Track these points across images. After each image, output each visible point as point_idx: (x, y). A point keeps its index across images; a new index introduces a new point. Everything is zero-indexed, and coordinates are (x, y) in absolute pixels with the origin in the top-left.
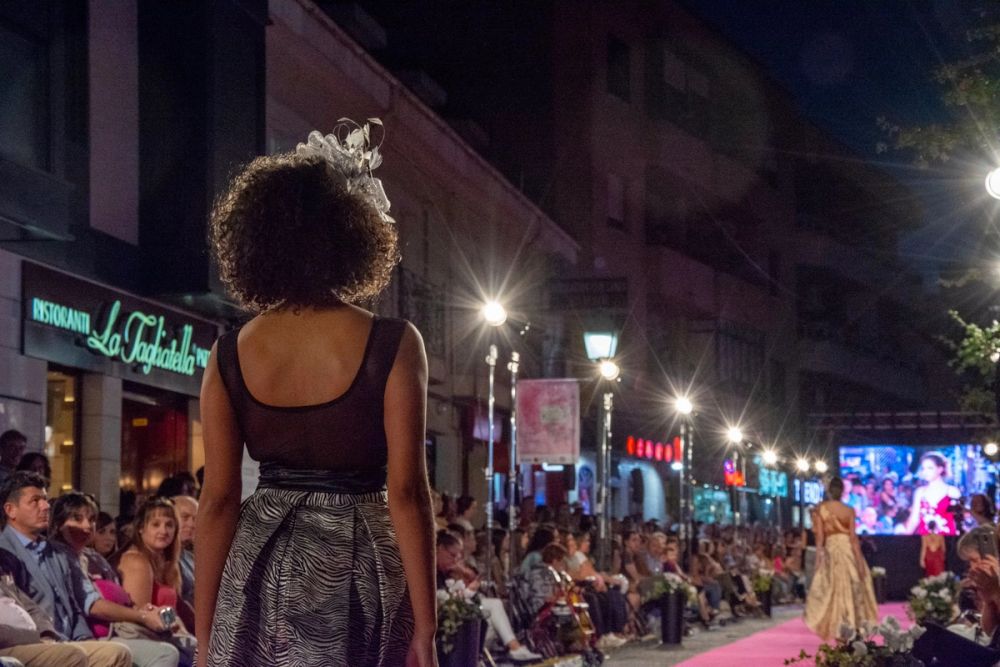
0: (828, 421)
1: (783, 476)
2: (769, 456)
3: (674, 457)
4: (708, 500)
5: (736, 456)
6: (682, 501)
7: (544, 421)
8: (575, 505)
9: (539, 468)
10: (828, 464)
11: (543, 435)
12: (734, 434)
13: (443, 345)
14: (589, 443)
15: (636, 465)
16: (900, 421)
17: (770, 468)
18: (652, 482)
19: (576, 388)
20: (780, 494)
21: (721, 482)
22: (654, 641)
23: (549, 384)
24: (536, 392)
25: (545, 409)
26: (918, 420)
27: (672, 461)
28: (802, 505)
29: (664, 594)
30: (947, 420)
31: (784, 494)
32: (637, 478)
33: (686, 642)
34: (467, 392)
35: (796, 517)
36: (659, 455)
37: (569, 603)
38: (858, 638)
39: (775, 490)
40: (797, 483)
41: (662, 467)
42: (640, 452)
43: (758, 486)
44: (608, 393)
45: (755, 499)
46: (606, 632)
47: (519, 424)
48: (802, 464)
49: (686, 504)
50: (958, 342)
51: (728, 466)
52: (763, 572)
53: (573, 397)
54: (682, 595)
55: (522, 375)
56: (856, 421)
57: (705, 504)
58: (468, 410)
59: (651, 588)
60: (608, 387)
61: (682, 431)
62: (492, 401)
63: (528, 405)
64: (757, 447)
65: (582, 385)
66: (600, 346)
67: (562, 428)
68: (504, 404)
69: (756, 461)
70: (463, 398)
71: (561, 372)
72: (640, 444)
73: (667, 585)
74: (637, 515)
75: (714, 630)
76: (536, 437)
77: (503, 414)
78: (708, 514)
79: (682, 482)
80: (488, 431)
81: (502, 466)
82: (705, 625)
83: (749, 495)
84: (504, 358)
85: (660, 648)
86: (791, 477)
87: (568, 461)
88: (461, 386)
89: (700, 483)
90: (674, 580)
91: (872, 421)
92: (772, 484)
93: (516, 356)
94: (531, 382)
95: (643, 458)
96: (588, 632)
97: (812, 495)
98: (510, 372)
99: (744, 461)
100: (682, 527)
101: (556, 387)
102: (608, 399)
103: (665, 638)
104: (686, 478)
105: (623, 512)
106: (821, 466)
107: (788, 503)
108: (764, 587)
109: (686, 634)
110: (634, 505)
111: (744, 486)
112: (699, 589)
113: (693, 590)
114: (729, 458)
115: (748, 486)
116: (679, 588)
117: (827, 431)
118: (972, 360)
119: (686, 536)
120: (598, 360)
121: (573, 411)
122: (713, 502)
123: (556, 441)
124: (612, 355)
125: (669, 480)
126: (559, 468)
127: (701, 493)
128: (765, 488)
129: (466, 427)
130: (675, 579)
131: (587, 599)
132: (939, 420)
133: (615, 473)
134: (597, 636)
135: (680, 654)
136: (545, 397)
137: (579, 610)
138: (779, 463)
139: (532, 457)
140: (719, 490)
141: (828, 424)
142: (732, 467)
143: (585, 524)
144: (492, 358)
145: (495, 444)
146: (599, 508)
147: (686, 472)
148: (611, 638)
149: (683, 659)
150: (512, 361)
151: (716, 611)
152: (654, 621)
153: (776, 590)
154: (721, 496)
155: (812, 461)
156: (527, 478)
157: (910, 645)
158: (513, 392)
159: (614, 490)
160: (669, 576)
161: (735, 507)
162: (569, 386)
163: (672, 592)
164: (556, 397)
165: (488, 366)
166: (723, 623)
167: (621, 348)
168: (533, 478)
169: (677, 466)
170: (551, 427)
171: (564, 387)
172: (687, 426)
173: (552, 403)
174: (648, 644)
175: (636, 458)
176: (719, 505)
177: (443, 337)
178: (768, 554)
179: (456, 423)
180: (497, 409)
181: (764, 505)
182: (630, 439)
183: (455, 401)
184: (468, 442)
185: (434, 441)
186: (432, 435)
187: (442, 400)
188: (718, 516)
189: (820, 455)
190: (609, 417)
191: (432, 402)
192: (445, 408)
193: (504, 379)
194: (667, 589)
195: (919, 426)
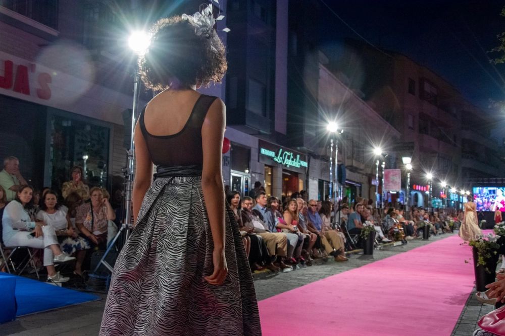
0: (470, 181)
1: (457, 195)
2: (453, 190)
3: (427, 190)
5: (444, 190)
6: (429, 202)
7: (391, 180)
8: (399, 202)
9: (389, 192)
10: (470, 192)
11: (391, 184)
12: (443, 184)
13: (364, 160)
14: (403, 186)
15: (416, 192)
16: (491, 181)
17: (454, 193)
18: (420, 196)
21: (440, 197)
22: (421, 238)
23: (392, 170)
24: (389, 172)
25: (391, 177)
28: (462, 203)
31: (457, 200)
32: (416, 195)
33: (430, 239)
34: (369, 172)
35: (461, 207)
36: (422, 189)
37: (398, 228)
38: (481, 238)
39: (455, 199)
40: (461, 197)
41: (423, 192)
42: (417, 189)
43: (450, 198)
44: (409, 173)
45: (449, 201)
46: (408, 235)
47: (384, 181)
48: (462, 192)
51: (441, 193)
52: (451, 221)
53: (399, 174)
54: (429, 226)
55: (386, 168)
56: (478, 181)
57: (435, 202)
58: (371, 177)
59: (420, 224)
60: (409, 171)
61: (429, 183)
62: (377, 175)
63: (387, 176)
64: (450, 188)
65: (401, 171)
66: (406, 160)
67: (396, 182)
68: (381, 176)
69: (449, 191)
70: (369, 174)
71: (395, 167)
72: (417, 186)
73: (424, 224)
74: (416, 206)
76: (389, 184)
77: (380, 178)
78: (436, 205)
79: (429, 197)
80: (375, 182)
81: (380, 192)
82: (435, 234)
83: (447, 200)
84: (381, 164)
85: (423, 240)
86: (459, 196)
87: (398, 191)
89: (434, 197)
91: (483, 181)
92: (454, 197)
93: (384, 163)
94: (388, 170)
95: (418, 190)
96: (403, 235)
98: (382, 167)
99: (446, 191)
100: (429, 208)
101: (394, 171)
102: (409, 175)
103: (424, 237)
104: (430, 196)
105: (412, 204)
106: (468, 193)
107: (458, 203)
108: (452, 225)
109: (430, 236)
110: (415, 203)
111: (446, 198)
112: (434, 225)
113: (432, 225)
114: (442, 191)
117: (469, 184)
120: (406, 164)
121: (399, 178)
122: (438, 202)
123: (394, 185)
124: (410, 163)
125: (425, 196)
126: (395, 193)
127: (434, 200)
128: (452, 198)
129: (370, 181)
130: (427, 222)
131: (403, 227)
132: (502, 180)
133: (410, 194)
134: (406, 236)
135: (428, 242)
136: (392, 174)
137: (401, 230)
138: (456, 192)
139: (387, 190)
142: (443, 193)
143: (402, 207)
144: (377, 164)
145: (378, 186)
146: (406, 203)
147: (430, 194)
148: (409, 237)
151: (438, 231)
152: (421, 233)
153: (455, 226)
154: (439, 200)
155: (465, 191)
156: (386, 195)
157: (496, 241)
158: (383, 173)
159: (410, 199)
160: (425, 221)
161: (443, 203)
162: (398, 171)
165: (376, 166)
166: (440, 234)
167: (412, 161)
168: (388, 195)
169: (427, 192)
170: (393, 182)
173: (393, 175)
175: (415, 190)
176: (439, 203)
177: (364, 158)
178: (453, 216)
179: (367, 180)
180: (379, 177)
181: (451, 203)
182: (414, 185)
183: (366, 175)
184: (370, 185)
185: (361, 185)
186: (361, 184)
187: (363, 174)
188: (439, 206)
189: (468, 190)
190: (409, 179)
191: (361, 175)
192: (364, 176)
193: (381, 169)
195: (496, 182)
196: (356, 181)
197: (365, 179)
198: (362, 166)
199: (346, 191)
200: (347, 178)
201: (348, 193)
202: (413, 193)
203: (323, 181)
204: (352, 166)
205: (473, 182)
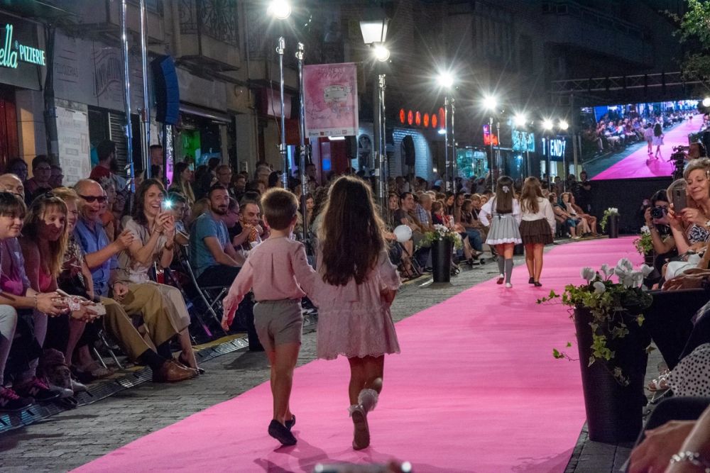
0: (570, 85)
1: (532, 135)
2: (520, 119)
3: (440, 124)
4: (469, 158)
5: (491, 121)
6: (447, 162)
7: (328, 100)
9: (326, 140)
10: (570, 123)
11: (327, 112)
12: (489, 102)
13: (237, 36)
14: (366, 115)
15: (407, 133)
16: (630, 82)
17: (520, 130)
18: (422, 146)
19: (355, 70)
20: (529, 150)
21: (479, 144)
22: (427, 281)
23: (330, 68)
24: (320, 74)
25: (328, 90)
26: (646, 80)
27: (438, 127)
28: (548, 158)
29: (434, 241)
30: (670, 79)
31: (533, 150)
32: (409, 144)
33: (452, 280)
34: (260, 76)
35: (543, 170)
36: (426, 123)
39: (525, 147)
40: (544, 140)
41: (429, 133)
42: (410, 122)
43: (511, 145)
44: (382, 74)
45: (509, 155)
47: (307, 104)
48: (547, 124)
49: (451, 164)
50: (680, 16)
51: (485, 130)
53: (352, 78)
54: (449, 242)
55: (306, 62)
56: (593, 84)
57: (466, 162)
58: (261, 91)
60: (379, 69)
61: (446, 103)
62: (282, 82)
63: (313, 85)
64: (507, 112)
65: (359, 67)
66: (373, 32)
67: (343, 105)
68: (293, 85)
69: (509, 123)
70: (258, 81)
71: (339, 58)
72: (410, 114)
73: (436, 234)
74: (409, 176)
75: (476, 268)
76: (321, 114)
77: (293, 95)
78: (469, 171)
79: (447, 145)
80: (279, 108)
81: (294, 139)
83: (503, 153)
84: (291, 49)
85: (431, 286)
86: (538, 137)
87: (351, 134)
88: (255, 71)
89: (462, 145)
90: (442, 230)
91: (607, 84)
92: (523, 143)
93: (301, 46)
94: (316, 67)
95: (414, 127)
97: (556, 149)
98: (297, 60)
99: (498, 125)
100: (448, 184)
101: (337, 70)
102: (382, 80)
103: (436, 277)
104: (450, 141)
105: (398, 171)
106: (564, 125)
107: (538, 157)
109: (454, 274)
110: (407, 167)
111: (498, 146)
112: (464, 235)
113: (459, 237)
114: (486, 121)
115: (502, 145)
116: (446, 236)
117: (569, 94)
118: (692, 30)
120: (372, 45)
121: (352, 90)
122: (474, 161)
123: (339, 116)
124: (384, 40)
125: (436, 146)
126: (343, 138)
127: (463, 154)
128: (517, 146)
129: (261, 106)
132: (664, 79)
133: (390, 140)
135: (449, 291)
136: (328, 78)
138: (528, 125)
139: (319, 131)
140: (478, 150)
141: (569, 89)
142: (489, 130)
144: (281, 52)
145: (286, 119)
147: (450, 136)
149: (452, 295)
150: (299, 50)
151: (478, 253)
154: (480, 154)
155: (557, 121)
156: (315, 146)
157: (641, 282)
158: (300, 75)
159: (389, 155)
160: (438, 227)
161: (492, 164)
162: (347, 69)
163: (441, 239)
164: (337, 79)
165: (278, 55)
167: (391, 34)
168: (320, 147)
169: (442, 132)
170: (334, 104)
171: (344, 69)
172: (449, 99)
173: (333, 84)
175: (407, 126)
176: (479, 162)
177: (237, 30)
179: (252, 103)
180: (287, 90)
181: (516, 161)
182: (402, 111)
183: (250, 84)
184: (263, 119)
185: (234, 119)
186: (232, 114)
187: (239, 84)
188: (478, 171)
189: (563, 117)
190: (383, 93)
191: (230, 86)
192: (241, 91)
193: (291, 64)
194: (436, 237)
195: (646, 85)
196: (217, 106)
197: (242, 99)
198: (232, 57)
199: (186, 141)
200: (183, 96)
201: (191, 147)
202: (399, 135)
203: (105, 111)
204: (199, 58)
205: (578, 89)
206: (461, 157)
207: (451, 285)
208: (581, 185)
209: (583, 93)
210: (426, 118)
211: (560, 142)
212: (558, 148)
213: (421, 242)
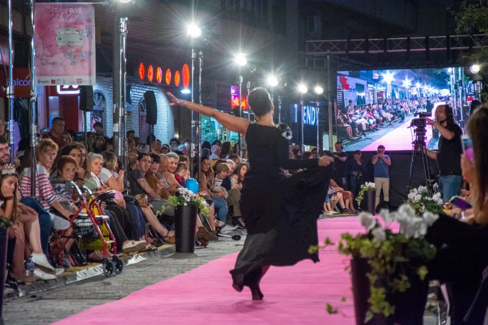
0: (325, 47)
2: (272, 81)
3: (184, 82)
6: (193, 122)
7: (60, 44)
11: (59, 57)
12: (240, 58)
14: (105, 67)
15: (148, 89)
16: (392, 45)
18: (163, 105)
19: (91, 11)
22: (169, 251)
23: (64, 7)
24: (52, 15)
25: (61, 32)
26: (408, 44)
27: (181, 86)
29: (178, 206)
30: (435, 43)
32: (149, 102)
33: (197, 251)
36: (168, 81)
37: (91, 214)
40: (296, 106)
42: (151, 78)
44: (124, 17)
47: (37, 47)
48: (302, 88)
51: (233, 92)
53: (89, 20)
54: (194, 208)
56: (351, 46)
57: (210, 127)
61: (193, 56)
63: (45, 28)
72: (151, 70)
73: (181, 199)
76: (52, 60)
85: (175, 256)
86: (290, 102)
87: (86, 83)
90: (187, 194)
91: (366, 46)
95: (154, 83)
96: (109, 242)
100: (193, 146)
101: (72, 11)
102: (123, 24)
103: (178, 247)
110: (146, 126)
112: (209, 203)
113: (204, 202)
116: (192, 201)
117: (325, 56)
119: (197, 155)
121: (90, 33)
123: (73, 63)
130: (189, 193)
133: (129, 97)
135: (194, 261)
136: (61, 19)
137: (100, 222)
139: (49, 79)
141: (325, 50)
142: (237, 92)
147: (196, 96)
149: (197, 265)
157: (423, 231)
158: (32, 15)
159: (129, 112)
160: (182, 190)
162: (84, 10)
163: (185, 204)
164: (71, 20)
169: (187, 91)
170: (68, 50)
171: (80, 10)
172: (197, 51)
173: (67, 26)
174: (163, 252)
175: (147, 83)
182: (141, 65)
194: (180, 202)
195: (408, 49)
202: (137, 93)
205: (335, 50)
206: (206, 121)
207: (197, 256)
208: (336, 156)
209: (341, 55)
210: (169, 74)
211: (313, 109)
212: (310, 116)
213: (163, 207)
